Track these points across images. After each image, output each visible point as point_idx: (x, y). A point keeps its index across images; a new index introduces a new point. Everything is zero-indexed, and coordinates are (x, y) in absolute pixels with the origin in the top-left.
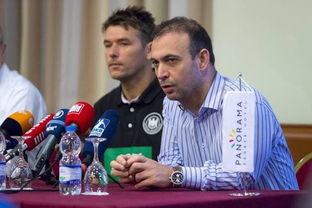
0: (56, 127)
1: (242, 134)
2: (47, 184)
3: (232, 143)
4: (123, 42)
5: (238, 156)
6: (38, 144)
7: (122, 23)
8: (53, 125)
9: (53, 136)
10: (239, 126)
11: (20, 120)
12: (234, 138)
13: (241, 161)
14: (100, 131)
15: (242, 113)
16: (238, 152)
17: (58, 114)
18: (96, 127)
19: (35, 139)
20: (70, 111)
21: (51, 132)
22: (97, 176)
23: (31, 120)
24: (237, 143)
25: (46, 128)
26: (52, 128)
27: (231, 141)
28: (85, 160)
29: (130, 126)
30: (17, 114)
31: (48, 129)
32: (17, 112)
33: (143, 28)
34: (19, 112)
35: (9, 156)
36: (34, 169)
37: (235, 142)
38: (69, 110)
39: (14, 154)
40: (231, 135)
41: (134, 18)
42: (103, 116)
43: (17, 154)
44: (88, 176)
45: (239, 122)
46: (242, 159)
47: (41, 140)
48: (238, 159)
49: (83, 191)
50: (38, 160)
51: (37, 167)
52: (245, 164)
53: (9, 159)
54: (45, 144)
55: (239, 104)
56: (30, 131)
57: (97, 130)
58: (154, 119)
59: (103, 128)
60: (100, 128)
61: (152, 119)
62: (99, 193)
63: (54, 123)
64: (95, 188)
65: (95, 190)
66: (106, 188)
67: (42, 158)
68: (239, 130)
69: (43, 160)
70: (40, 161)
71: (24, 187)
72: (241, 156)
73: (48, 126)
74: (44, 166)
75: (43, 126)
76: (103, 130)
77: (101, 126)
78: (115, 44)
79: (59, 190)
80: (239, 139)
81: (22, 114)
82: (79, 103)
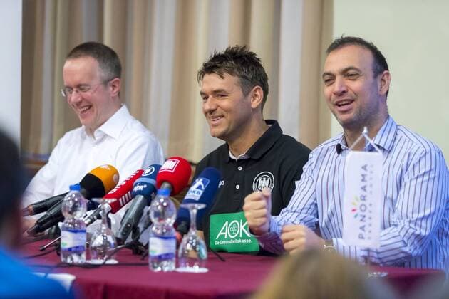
0: (145, 186)
1: (367, 203)
2: (133, 253)
3: (355, 213)
4: (219, 94)
5: (362, 228)
6: (124, 205)
7: (216, 71)
8: (141, 184)
9: (142, 197)
10: (364, 193)
11: (102, 177)
12: (357, 207)
13: (366, 234)
14: (198, 193)
15: (367, 178)
16: (362, 224)
17: (148, 171)
18: (194, 188)
19: (120, 199)
20: (162, 168)
21: (139, 193)
22: (194, 248)
23: (115, 176)
24: (361, 213)
25: (133, 188)
26: (141, 188)
27: (354, 210)
28: (179, 227)
29: (238, 187)
30: (98, 169)
31: (136, 189)
32: (99, 167)
33: (242, 73)
34: (102, 167)
35: (89, 220)
36: (119, 236)
37: (358, 211)
38: (160, 166)
39: (95, 217)
40: (354, 204)
41: (231, 63)
42: (202, 174)
43: (99, 217)
44: (183, 249)
45: (364, 188)
46: (367, 232)
47: (128, 200)
48: (361, 231)
49: (177, 266)
50: (124, 225)
51: (122, 234)
52: (369, 238)
53: (90, 223)
54: (132, 207)
55: (364, 168)
56: (115, 190)
57: (194, 192)
58: (264, 179)
59: (201, 189)
60: (198, 190)
61: (262, 179)
62: (196, 269)
63: (143, 181)
64: (192, 262)
65: (192, 265)
66: (204, 263)
67: (128, 223)
68: (364, 198)
69: (129, 225)
70: (126, 227)
71: (107, 259)
72: (365, 229)
73: (136, 185)
74: (131, 233)
75: (130, 184)
76: (201, 192)
77: (199, 187)
78: (210, 96)
79: (147, 264)
80: (363, 208)
81: (105, 169)
82: (174, 158)
